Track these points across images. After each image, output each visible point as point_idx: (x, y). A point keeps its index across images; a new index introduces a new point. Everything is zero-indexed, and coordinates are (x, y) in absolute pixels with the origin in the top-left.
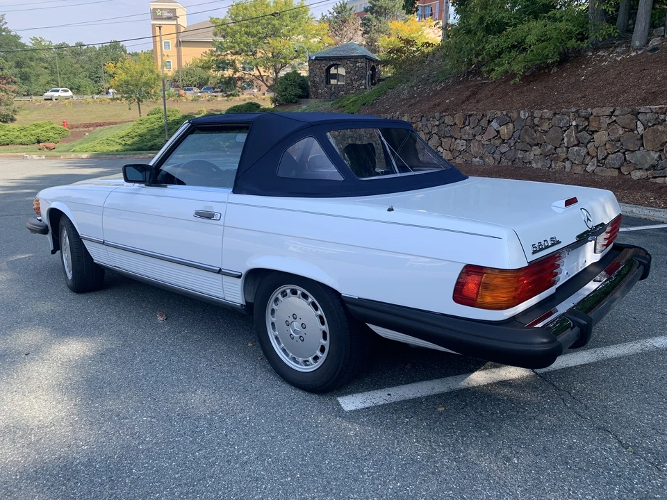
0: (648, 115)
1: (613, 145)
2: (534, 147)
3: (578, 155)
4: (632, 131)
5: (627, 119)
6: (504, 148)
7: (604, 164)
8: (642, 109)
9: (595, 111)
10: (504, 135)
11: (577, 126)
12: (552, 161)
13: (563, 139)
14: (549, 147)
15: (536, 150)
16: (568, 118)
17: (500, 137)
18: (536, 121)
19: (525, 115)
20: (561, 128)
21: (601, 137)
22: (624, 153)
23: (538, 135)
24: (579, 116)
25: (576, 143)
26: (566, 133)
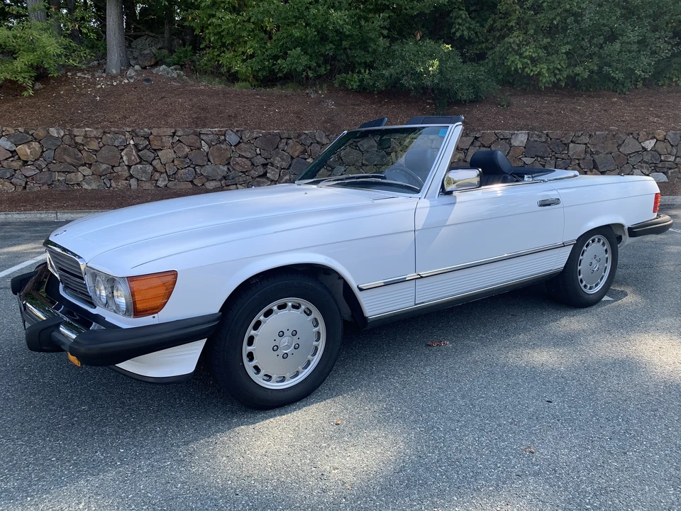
0: (210, 136)
1: (182, 162)
2: (81, 168)
3: (145, 172)
4: (199, 149)
5: (192, 139)
6: (30, 171)
7: (175, 178)
8: (204, 131)
9: (155, 131)
10: (27, 155)
11: (135, 145)
12: (110, 180)
13: (122, 158)
14: (104, 166)
15: (87, 171)
16: (123, 137)
17: (19, 158)
18: (79, 140)
19: (58, 133)
20: (117, 147)
21: (166, 155)
22: (194, 168)
23: (85, 154)
24: (137, 136)
25: (138, 161)
26: (124, 152)
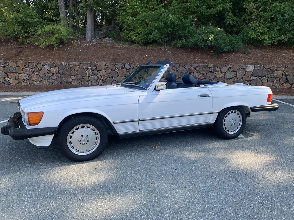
0: (119, 66)
1: (108, 75)
2: (72, 77)
3: (94, 79)
4: (115, 70)
5: (112, 67)
6: (55, 77)
7: (105, 82)
8: (117, 64)
9: (99, 63)
10: (54, 71)
11: (91, 69)
12: (82, 81)
13: (86, 73)
14: (80, 76)
15: (73, 78)
16: (87, 65)
17: (51, 73)
18: (71, 66)
19: (65, 64)
20: (85, 69)
21: (102, 72)
22: (112, 78)
23: (73, 71)
24: (92, 65)
25: (92, 74)
26: (87, 71)
